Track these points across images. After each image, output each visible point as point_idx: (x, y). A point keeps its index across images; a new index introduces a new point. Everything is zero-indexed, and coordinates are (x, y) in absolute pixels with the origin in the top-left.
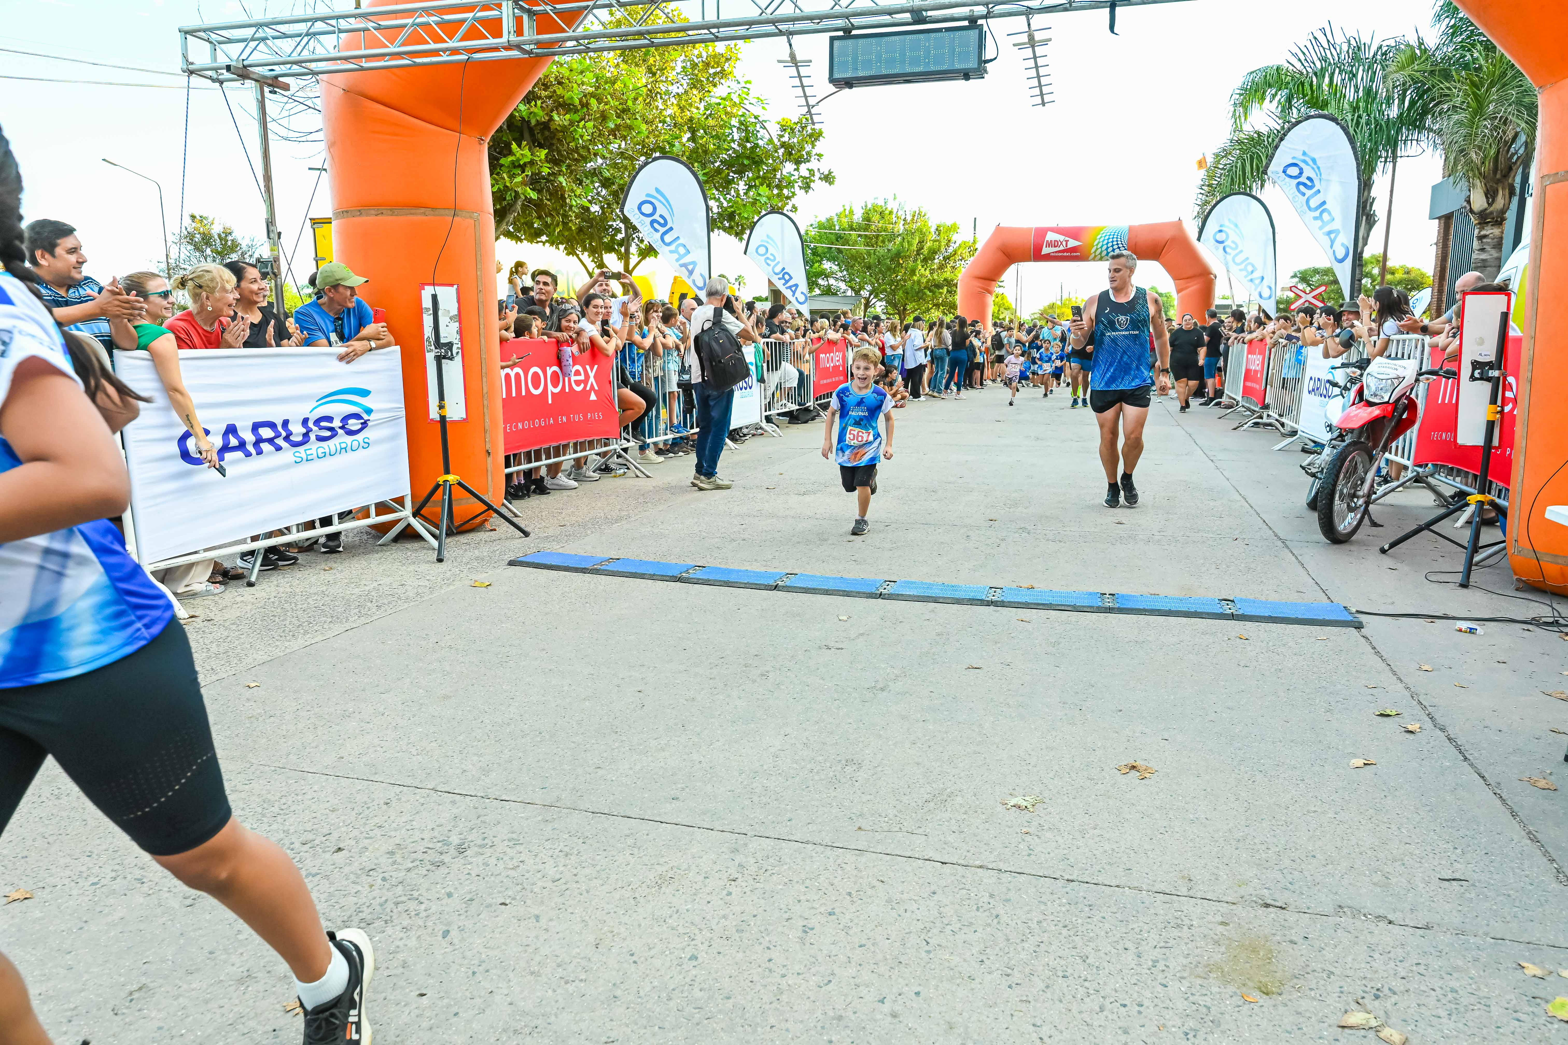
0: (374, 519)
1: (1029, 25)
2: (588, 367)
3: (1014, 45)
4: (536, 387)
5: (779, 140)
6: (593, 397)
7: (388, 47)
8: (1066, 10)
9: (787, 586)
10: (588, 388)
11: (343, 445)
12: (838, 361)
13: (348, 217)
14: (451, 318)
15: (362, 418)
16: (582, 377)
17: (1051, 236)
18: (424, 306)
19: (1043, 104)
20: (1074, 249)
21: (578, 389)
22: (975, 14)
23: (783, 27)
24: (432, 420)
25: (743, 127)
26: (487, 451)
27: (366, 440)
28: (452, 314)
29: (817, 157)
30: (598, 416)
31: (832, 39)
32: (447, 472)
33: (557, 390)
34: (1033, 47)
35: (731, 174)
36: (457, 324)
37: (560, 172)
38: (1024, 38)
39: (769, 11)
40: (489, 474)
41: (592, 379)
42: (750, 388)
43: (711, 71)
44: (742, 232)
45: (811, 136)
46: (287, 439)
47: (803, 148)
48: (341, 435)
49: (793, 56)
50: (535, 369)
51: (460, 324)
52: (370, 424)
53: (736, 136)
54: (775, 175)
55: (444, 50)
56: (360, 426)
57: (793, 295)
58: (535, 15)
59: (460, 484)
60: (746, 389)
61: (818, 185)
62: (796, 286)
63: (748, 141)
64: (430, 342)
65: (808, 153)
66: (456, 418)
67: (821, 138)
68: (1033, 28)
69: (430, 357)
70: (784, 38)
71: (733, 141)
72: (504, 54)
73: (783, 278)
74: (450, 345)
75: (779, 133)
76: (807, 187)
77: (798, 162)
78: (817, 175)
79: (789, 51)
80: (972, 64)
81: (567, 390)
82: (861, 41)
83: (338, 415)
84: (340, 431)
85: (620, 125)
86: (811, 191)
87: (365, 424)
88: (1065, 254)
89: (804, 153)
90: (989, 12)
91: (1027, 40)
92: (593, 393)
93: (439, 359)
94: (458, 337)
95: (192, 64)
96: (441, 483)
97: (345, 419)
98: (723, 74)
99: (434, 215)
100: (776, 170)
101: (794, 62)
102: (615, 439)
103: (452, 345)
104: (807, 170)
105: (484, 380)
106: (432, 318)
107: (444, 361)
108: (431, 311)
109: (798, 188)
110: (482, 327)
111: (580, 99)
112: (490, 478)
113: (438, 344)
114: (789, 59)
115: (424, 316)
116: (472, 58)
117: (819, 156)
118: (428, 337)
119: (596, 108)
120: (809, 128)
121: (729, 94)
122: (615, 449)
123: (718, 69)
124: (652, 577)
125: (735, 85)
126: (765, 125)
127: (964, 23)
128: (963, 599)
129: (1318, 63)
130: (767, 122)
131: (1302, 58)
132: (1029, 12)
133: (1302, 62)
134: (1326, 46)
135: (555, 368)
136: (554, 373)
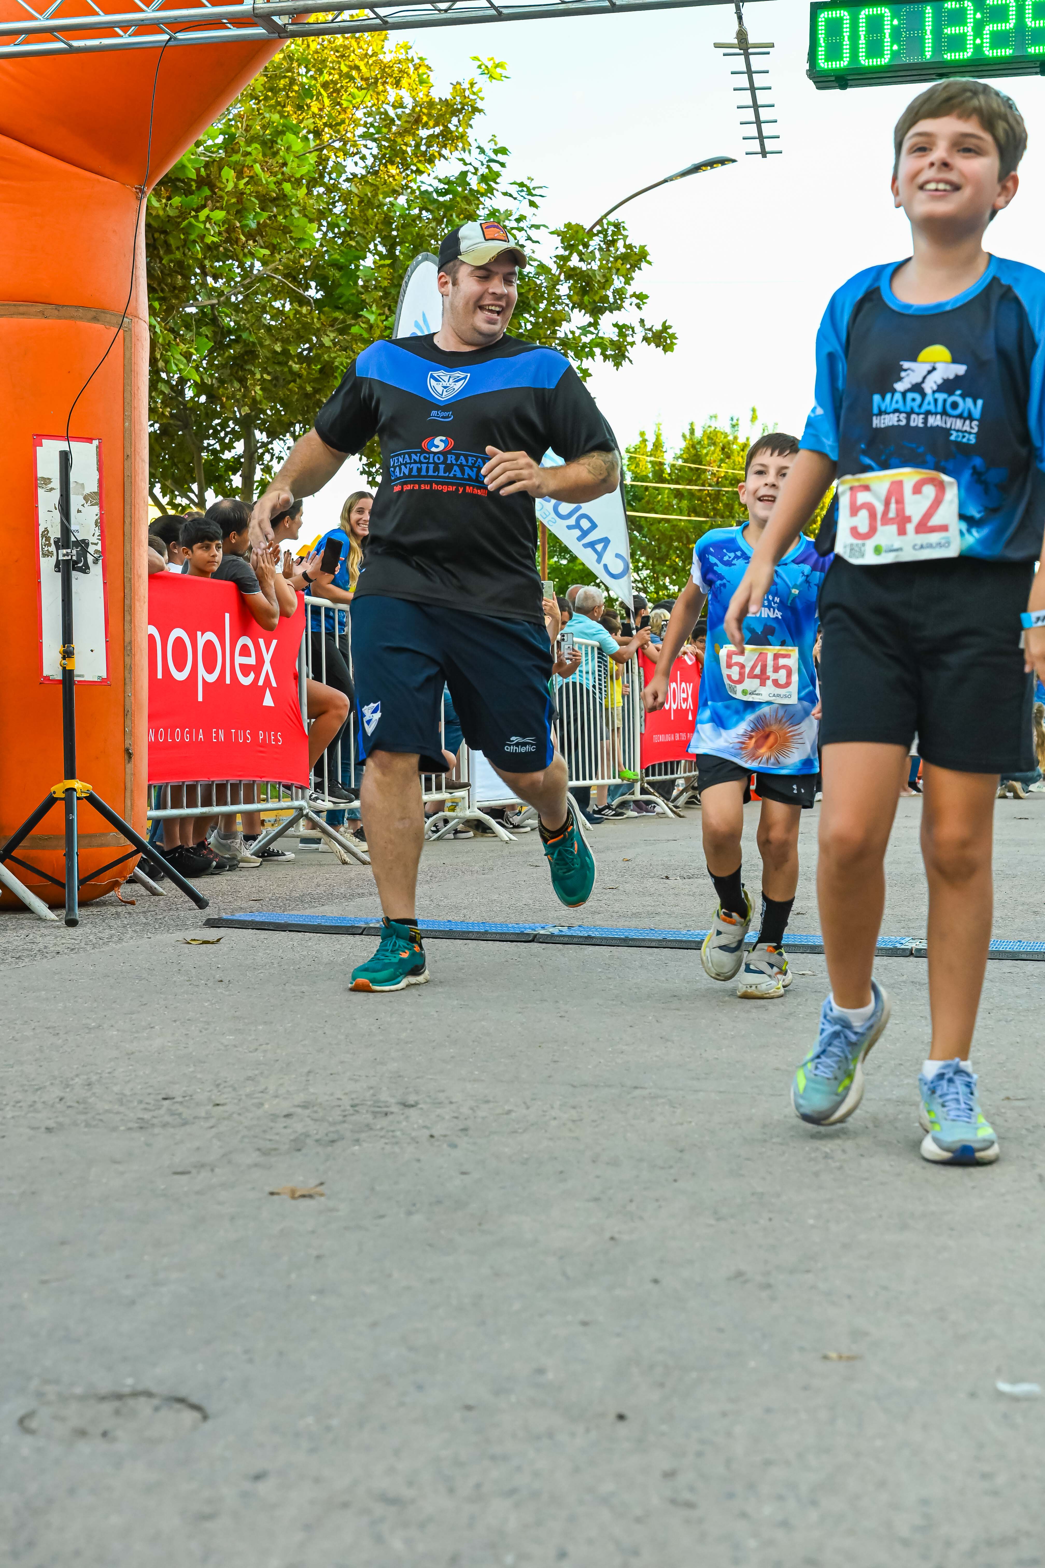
2: (261, 641)
4: (180, 666)
5: (559, 267)
6: (268, 701)
7: (32, 18)
10: (261, 683)
12: (685, 700)
14: (86, 498)
16: (251, 661)
18: (39, 475)
21: (246, 681)
24: (47, 678)
26: (127, 750)
28: (87, 491)
29: (635, 300)
30: (276, 738)
32: (70, 774)
33: (212, 678)
36: (96, 509)
40: (128, 794)
41: (267, 667)
43: (424, 133)
45: (624, 258)
47: (607, 282)
49: (742, 36)
50: (178, 632)
51: (101, 508)
54: (554, 332)
57: (599, 561)
59: (91, 799)
62: (606, 541)
64: (48, 539)
65: (620, 294)
66: (89, 677)
67: (644, 265)
69: (47, 565)
70: (732, 6)
72: (234, 32)
73: (577, 526)
74: (83, 545)
75: (561, 252)
77: (596, 311)
78: (640, 333)
79: (736, 27)
81: (228, 681)
82: (865, 11)
85: (265, 225)
86: (626, 363)
89: (609, 293)
92: (268, 693)
93: (66, 569)
94: (98, 533)
96: (60, 794)
98: (447, 138)
99: (59, 318)
100: (555, 322)
101: (744, 46)
102: (301, 788)
103: (87, 545)
104: (616, 325)
105: (127, 618)
106: (56, 495)
107: (74, 574)
108: (56, 483)
109: (599, 358)
110: (127, 521)
111: (198, 170)
112: (128, 803)
113: (65, 539)
114: (736, 41)
115: (41, 492)
116: (175, 39)
117: (641, 297)
118: (46, 530)
119: (230, 186)
120: (620, 244)
121: (464, 174)
122: (301, 809)
123: (437, 130)
124: (483, 937)
125: (475, 157)
126: (534, 233)
130: (538, 227)
135: (210, 636)
136: (209, 644)
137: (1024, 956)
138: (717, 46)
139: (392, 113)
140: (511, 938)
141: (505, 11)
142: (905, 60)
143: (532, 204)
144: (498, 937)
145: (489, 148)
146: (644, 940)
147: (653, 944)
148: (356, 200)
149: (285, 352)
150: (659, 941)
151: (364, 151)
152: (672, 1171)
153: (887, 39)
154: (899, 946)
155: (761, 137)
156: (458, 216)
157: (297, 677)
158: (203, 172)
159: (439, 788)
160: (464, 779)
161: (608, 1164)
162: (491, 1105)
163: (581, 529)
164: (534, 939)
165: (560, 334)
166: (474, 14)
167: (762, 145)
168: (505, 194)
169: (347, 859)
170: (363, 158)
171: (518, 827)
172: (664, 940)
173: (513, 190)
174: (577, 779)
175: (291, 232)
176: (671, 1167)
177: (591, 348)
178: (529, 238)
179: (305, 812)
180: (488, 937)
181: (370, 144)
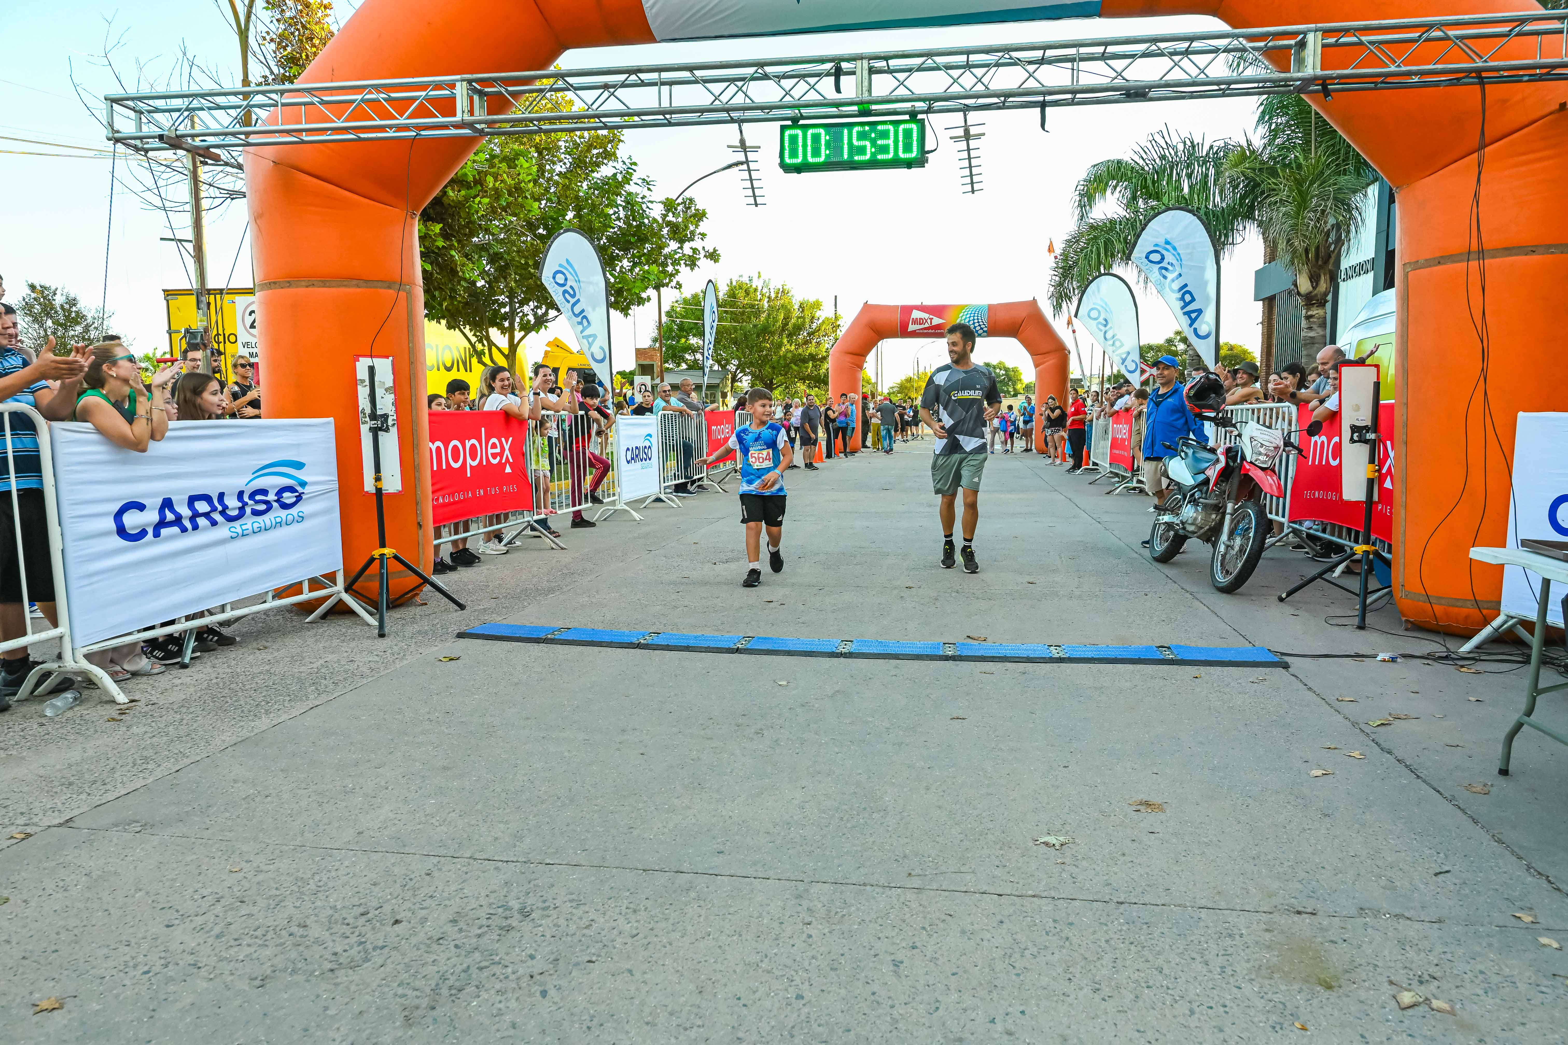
0: (306, 596)
1: (966, 121)
2: (503, 439)
3: (951, 138)
4: (456, 460)
5: (663, 220)
6: (508, 470)
7: (335, 122)
8: (999, 108)
9: (748, 649)
10: (503, 461)
11: (278, 520)
13: (275, 288)
14: (386, 390)
15: (297, 491)
16: (498, 450)
17: (916, 314)
18: (357, 379)
19: (973, 191)
20: (938, 327)
21: (495, 461)
22: (916, 109)
23: (735, 115)
24: (367, 492)
25: (629, 206)
26: (419, 523)
27: (301, 514)
28: (387, 386)
29: (700, 237)
30: (513, 488)
31: (783, 128)
32: (383, 545)
33: (475, 463)
34: (967, 140)
35: (617, 251)
36: (392, 396)
37: (452, 247)
38: (961, 132)
40: (421, 546)
41: (507, 452)
42: (650, 459)
43: (594, 152)
44: (627, 308)
45: (694, 216)
46: (223, 513)
47: (687, 227)
48: (276, 509)
49: (742, 142)
50: (455, 442)
51: (395, 395)
52: (304, 497)
53: (622, 214)
54: (660, 253)
55: (391, 127)
56: (295, 499)
58: (486, 95)
59: (396, 557)
60: (646, 460)
61: (704, 263)
63: (634, 220)
64: (365, 414)
65: (692, 233)
66: (391, 490)
67: (704, 219)
68: (969, 124)
69: (365, 429)
70: (736, 125)
71: (619, 219)
72: (453, 131)
74: (385, 417)
75: (664, 212)
76: (692, 264)
77: (682, 242)
78: (703, 253)
79: (739, 137)
80: (914, 154)
81: (484, 464)
83: (274, 487)
84: (275, 505)
85: (511, 203)
86: (696, 268)
87: (299, 498)
88: (930, 331)
89: (688, 233)
90: (929, 108)
91: (962, 134)
92: (508, 465)
93: (375, 431)
94: (394, 409)
95: (118, 132)
96: (377, 556)
97: (281, 492)
98: (606, 155)
99: (367, 287)
100: (661, 248)
101: (743, 147)
103: (388, 416)
104: (691, 248)
105: (416, 451)
106: (367, 389)
107: (380, 433)
108: (367, 383)
109: (683, 266)
110: (413, 399)
111: (474, 176)
112: (421, 551)
113: (373, 416)
114: (739, 145)
115: (359, 387)
116: (420, 135)
117: (703, 236)
118: (363, 409)
119: (491, 185)
120: (693, 208)
121: (615, 175)
122: (529, 522)
123: (601, 150)
124: (610, 645)
125: (620, 166)
126: (649, 205)
127: (907, 117)
128: (922, 655)
129: (1158, 161)
130: (652, 202)
131: (1145, 156)
132: (966, 109)
133: (1144, 160)
134: (1165, 146)
135: (474, 441)
136: (473, 446)
138: (729, 147)
139: (578, 141)
142: (833, 159)
143: (649, 189)
145: (627, 161)
148: (561, 186)
149: (527, 263)
151: (566, 161)
153: (823, 147)
155: (754, 196)
158: (477, 177)
164: (639, 646)
165: (664, 254)
167: (755, 200)
168: (636, 184)
169: (554, 546)
170: (565, 164)
173: (639, 182)
177: (679, 259)
181: (568, 157)
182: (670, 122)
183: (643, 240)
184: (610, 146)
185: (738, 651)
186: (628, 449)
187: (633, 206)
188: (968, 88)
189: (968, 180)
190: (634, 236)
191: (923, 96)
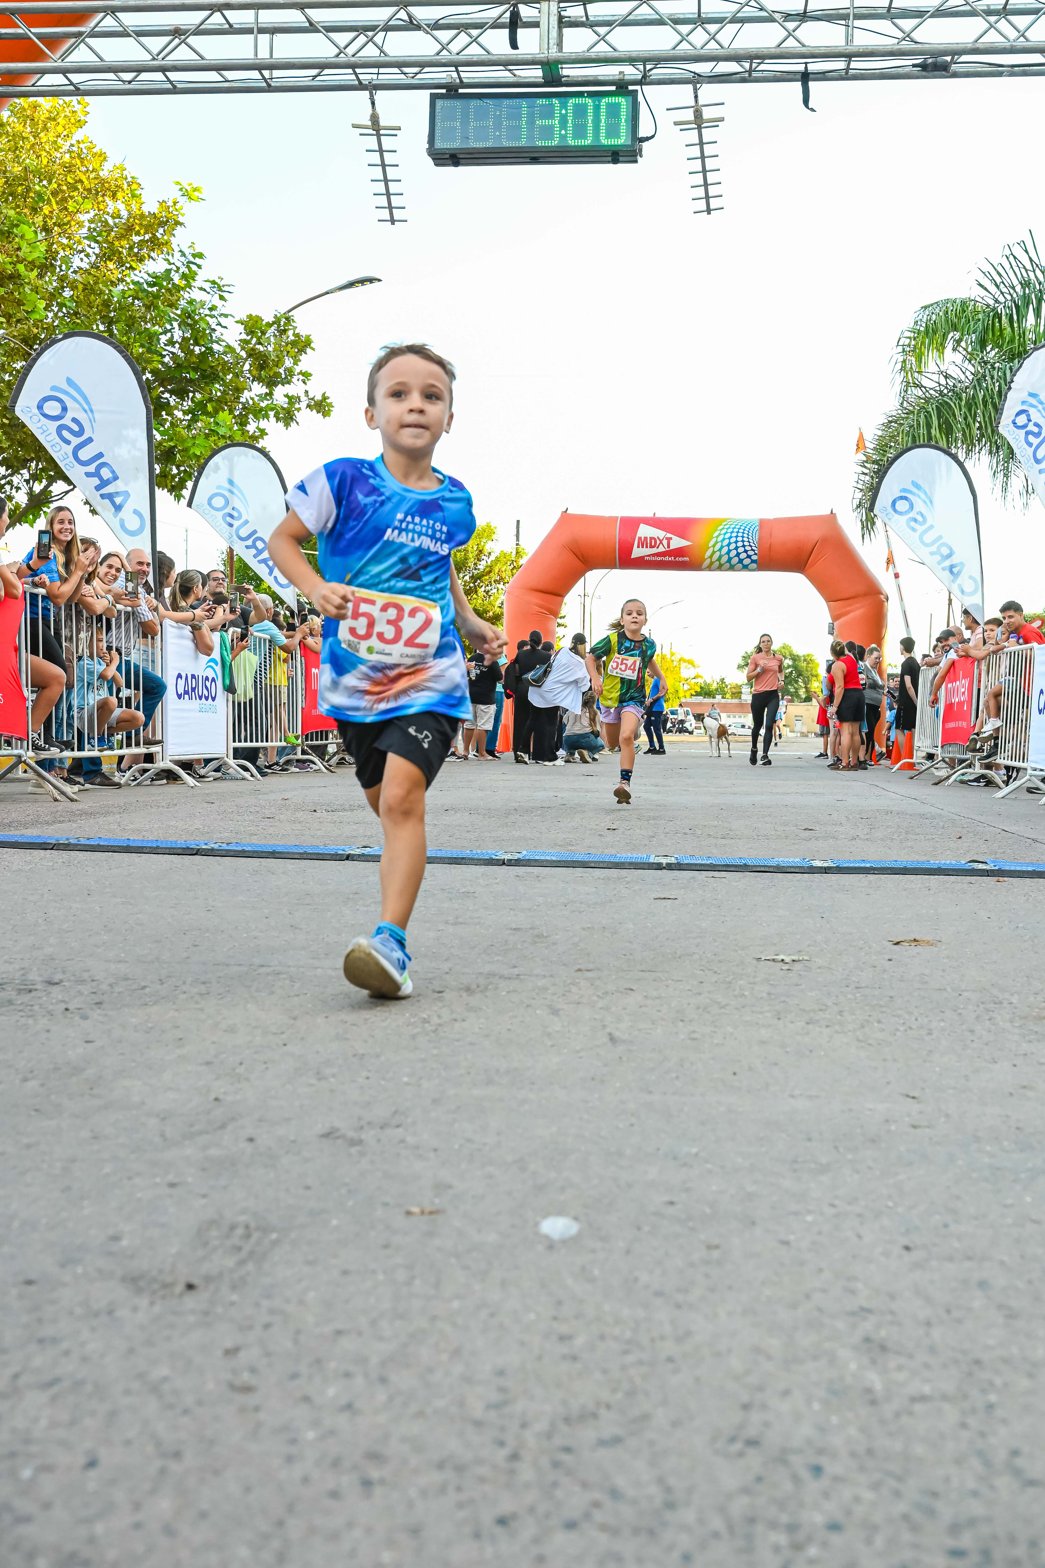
1: (696, 97)
3: (676, 124)
5: (243, 349)
8: (744, 80)
9: (363, 855)
17: (644, 531)
19: (709, 211)
20: (680, 552)
22: (626, 77)
23: (367, 75)
25: (189, 321)
29: (301, 377)
31: (434, 98)
34: (699, 128)
35: (167, 395)
38: (689, 115)
39: (350, 50)
42: (213, 699)
43: (136, 239)
44: (182, 485)
45: (294, 344)
47: (279, 362)
49: (375, 118)
53: (178, 335)
54: (238, 398)
57: (270, 573)
60: (206, 698)
61: (305, 415)
63: (197, 343)
65: (290, 372)
67: (308, 350)
68: (701, 102)
70: (366, 93)
71: (171, 342)
73: (254, 546)
75: (244, 336)
76: (287, 417)
77: (272, 383)
78: (305, 401)
79: (370, 111)
80: (622, 140)
82: (474, 103)
86: (293, 424)
88: (667, 558)
89: (282, 371)
90: (644, 77)
91: (692, 118)
98: (155, 244)
100: (238, 390)
101: (376, 128)
102: (20, 739)
104: (287, 396)
109: (273, 419)
114: (369, 123)
117: (306, 376)
120: (290, 333)
121: (168, 271)
122: (20, 756)
123: (147, 237)
124: (155, 851)
125: (177, 259)
126: (223, 320)
127: (613, 88)
128: (623, 863)
129: (1018, 288)
130: (226, 316)
131: (998, 280)
132: (696, 80)
133: (997, 286)
134: (1029, 267)
137: (593, 865)
138: (355, 126)
139: (111, 222)
140: (180, 851)
141: (179, 86)
142: (506, 147)
143: (222, 298)
144: (167, 851)
145: (187, 252)
146: (288, 853)
147: (296, 856)
148: (80, 287)
150: (301, 853)
151: (89, 250)
152: (284, 1036)
154: (494, 857)
155: (391, 207)
156: (163, 303)
157: (17, 649)
159: (138, 744)
160: (159, 737)
161: (225, 1031)
162: (129, 982)
163: (256, 548)
164: (198, 852)
165: (242, 400)
166: (152, 87)
167: (391, 214)
168: (201, 289)
169: (58, 797)
170: (88, 256)
171: (203, 777)
172: (305, 853)
173: (207, 286)
174: (251, 741)
175: (24, 305)
176: (283, 1033)
177: (266, 412)
178: (219, 324)
179: (23, 759)
180: (159, 851)
181: (93, 245)
182: (269, 85)
183: (210, 376)
184: (161, 230)
185: (348, 857)
186: (179, 676)
187: (196, 322)
188: (699, 46)
189: (701, 192)
190: (195, 370)
191: (634, 54)
